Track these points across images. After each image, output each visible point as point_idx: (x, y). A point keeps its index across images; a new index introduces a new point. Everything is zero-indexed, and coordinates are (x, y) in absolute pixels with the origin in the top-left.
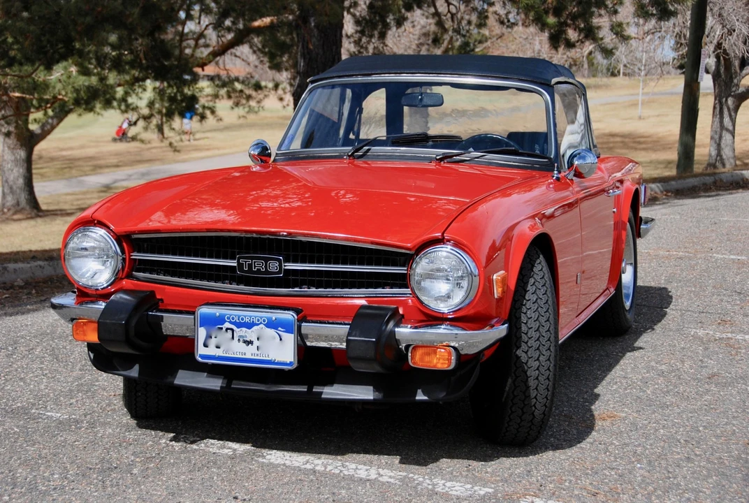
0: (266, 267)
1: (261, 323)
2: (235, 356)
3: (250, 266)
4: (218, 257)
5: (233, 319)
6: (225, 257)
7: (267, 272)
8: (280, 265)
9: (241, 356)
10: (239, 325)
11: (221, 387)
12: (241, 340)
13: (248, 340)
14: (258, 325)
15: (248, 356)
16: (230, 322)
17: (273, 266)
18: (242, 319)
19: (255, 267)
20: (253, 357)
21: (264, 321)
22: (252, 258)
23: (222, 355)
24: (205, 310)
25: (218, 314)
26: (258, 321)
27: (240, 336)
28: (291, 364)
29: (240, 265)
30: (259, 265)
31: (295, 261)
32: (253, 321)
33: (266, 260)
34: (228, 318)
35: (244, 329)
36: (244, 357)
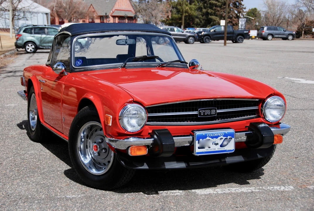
0: (210, 113)
1: (222, 135)
2: (211, 151)
3: (204, 113)
4: (189, 111)
5: (210, 135)
6: (193, 111)
7: (211, 115)
8: (216, 111)
9: (214, 150)
10: (213, 137)
11: (186, 166)
12: (214, 143)
13: (216, 143)
14: (220, 136)
15: (217, 150)
16: (209, 137)
17: (213, 112)
18: (214, 135)
19: (206, 113)
20: (219, 150)
21: (223, 134)
22: (205, 110)
23: (205, 151)
24: (198, 133)
25: (204, 134)
26: (220, 134)
27: (213, 142)
28: (233, 150)
29: (200, 113)
30: (208, 112)
31: (221, 109)
32: (218, 135)
33: (211, 110)
34: (208, 135)
35: (215, 139)
36: (215, 150)
